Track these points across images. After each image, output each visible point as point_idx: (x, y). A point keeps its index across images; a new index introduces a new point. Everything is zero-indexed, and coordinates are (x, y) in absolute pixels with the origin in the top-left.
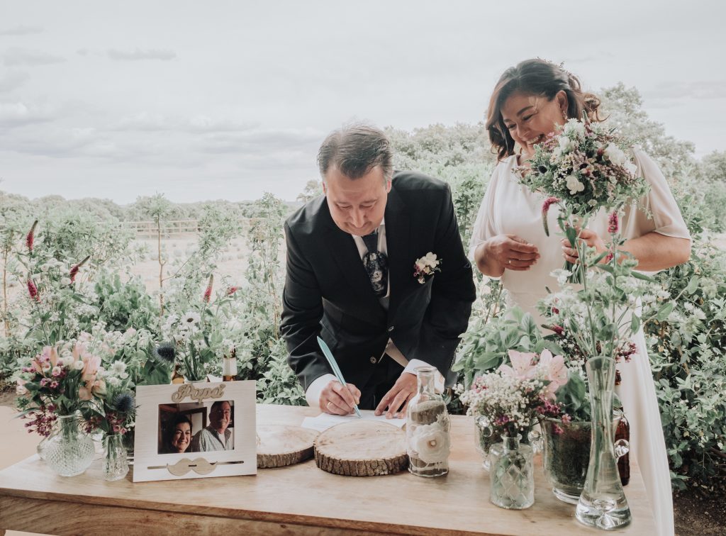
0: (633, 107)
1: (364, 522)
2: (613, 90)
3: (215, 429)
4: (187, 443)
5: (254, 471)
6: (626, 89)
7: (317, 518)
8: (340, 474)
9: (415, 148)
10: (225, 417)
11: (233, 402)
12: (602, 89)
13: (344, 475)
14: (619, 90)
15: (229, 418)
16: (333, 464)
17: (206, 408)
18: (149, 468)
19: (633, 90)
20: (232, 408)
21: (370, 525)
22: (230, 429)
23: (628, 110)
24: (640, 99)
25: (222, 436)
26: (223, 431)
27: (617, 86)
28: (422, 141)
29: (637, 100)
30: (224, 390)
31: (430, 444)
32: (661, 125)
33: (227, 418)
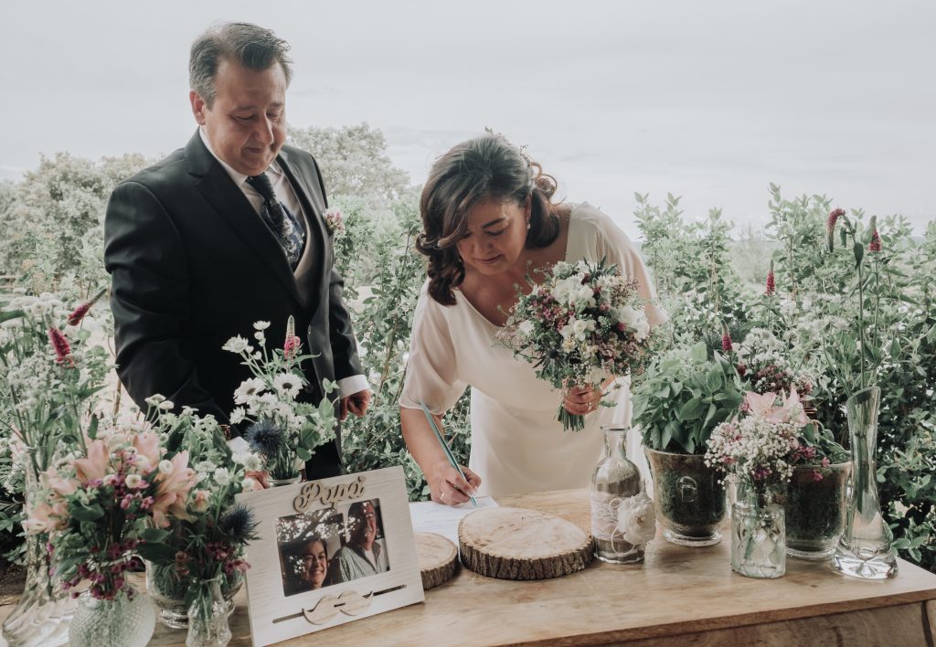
0: (377, 151)
1: (651, 627)
2: (356, 130)
3: (358, 543)
4: (323, 572)
5: (421, 596)
6: (370, 130)
7: (590, 635)
8: (530, 579)
9: (103, 183)
10: (369, 525)
11: (377, 500)
12: (344, 127)
13: (536, 579)
14: (362, 130)
15: (374, 525)
16: (519, 568)
17: (341, 515)
18: (275, 621)
19: (378, 132)
20: (378, 510)
21: (660, 630)
22: (379, 542)
23: (372, 155)
24: (384, 143)
25: (369, 554)
26: (370, 546)
27: (361, 126)
28: (115, 175)
29: (381, 143)
30: (364, 484)
31: (640, 521)
32: (407, 173)
33: (372, 526)
